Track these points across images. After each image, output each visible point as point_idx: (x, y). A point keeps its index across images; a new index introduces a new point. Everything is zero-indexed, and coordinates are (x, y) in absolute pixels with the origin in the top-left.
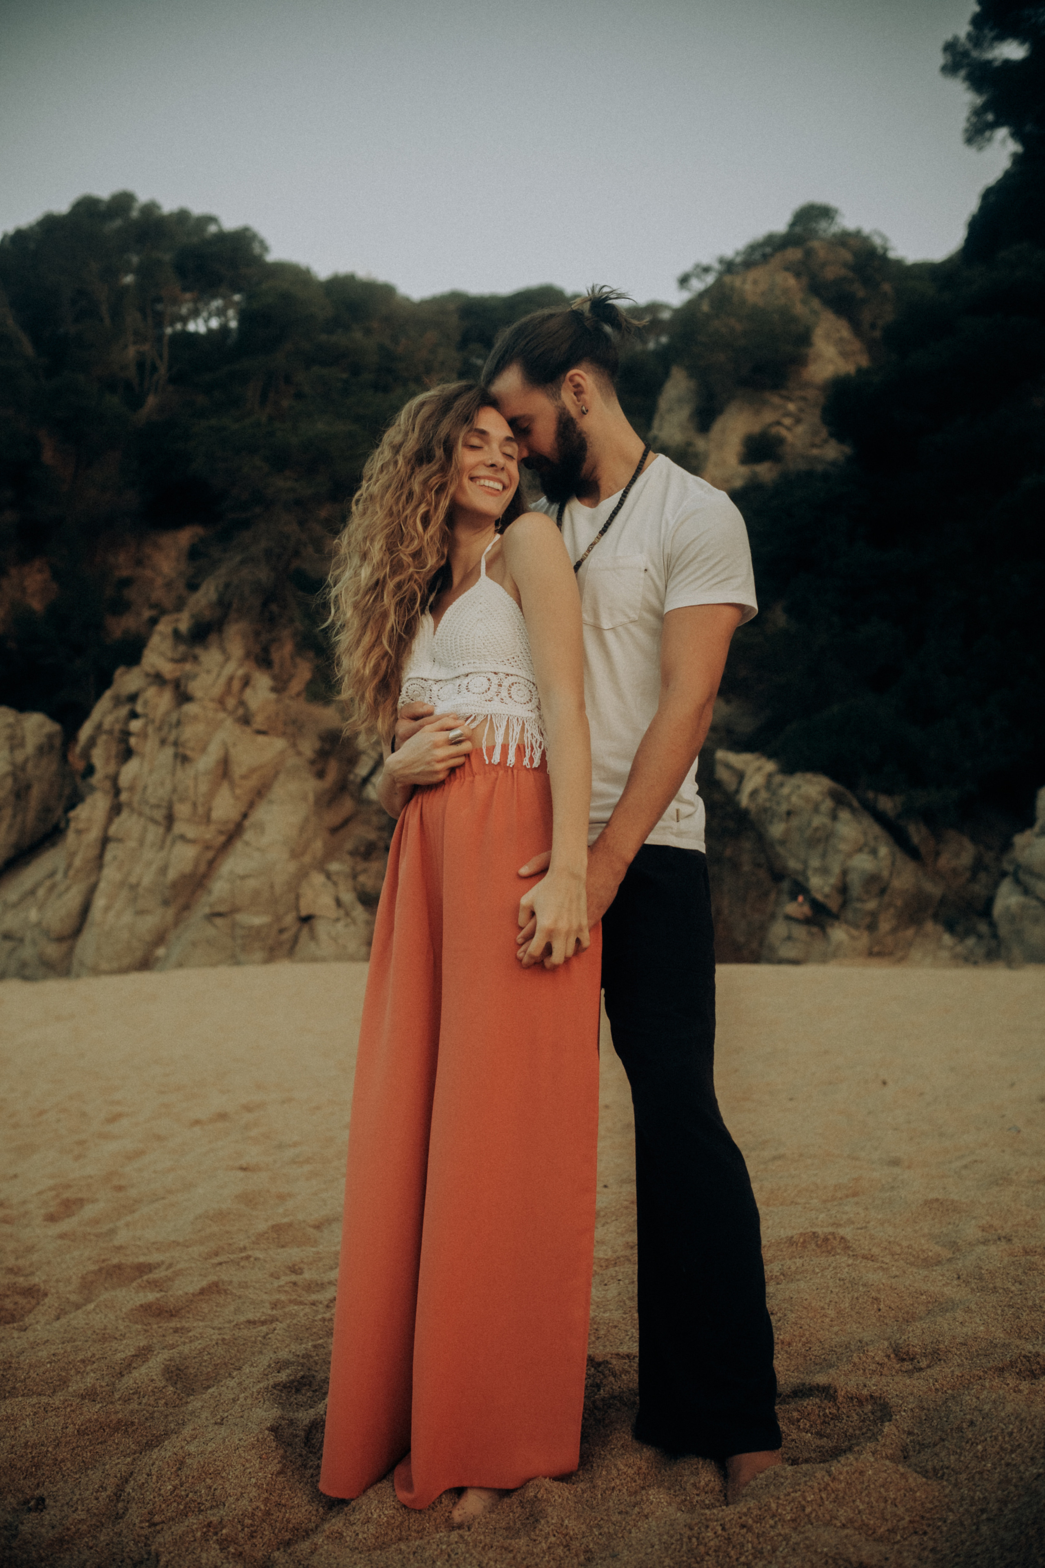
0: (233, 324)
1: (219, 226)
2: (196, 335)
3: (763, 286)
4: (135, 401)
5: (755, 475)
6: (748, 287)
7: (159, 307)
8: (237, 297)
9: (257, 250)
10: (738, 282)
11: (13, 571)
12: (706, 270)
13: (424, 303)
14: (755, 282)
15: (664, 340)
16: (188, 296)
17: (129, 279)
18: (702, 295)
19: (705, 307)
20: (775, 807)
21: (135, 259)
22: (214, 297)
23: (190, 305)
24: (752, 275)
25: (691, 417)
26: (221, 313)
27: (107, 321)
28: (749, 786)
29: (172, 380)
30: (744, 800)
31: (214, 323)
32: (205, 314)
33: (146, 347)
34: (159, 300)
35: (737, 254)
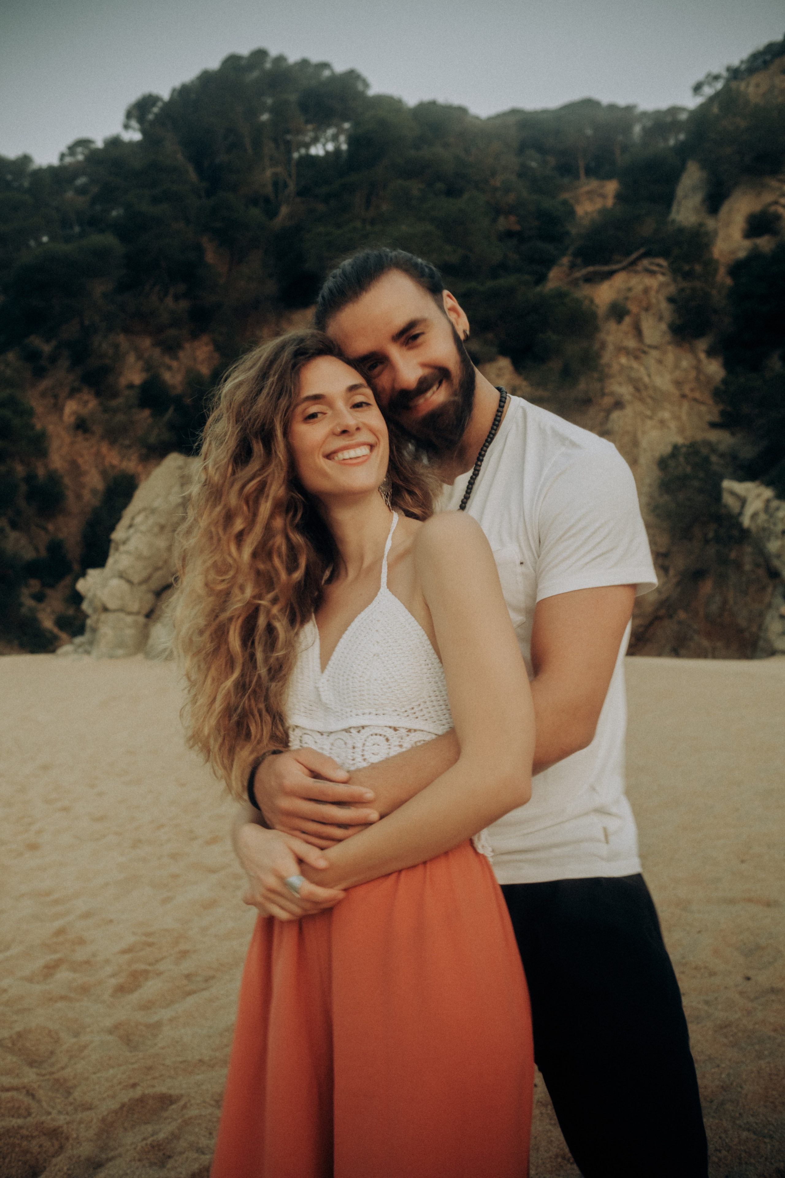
0: (344, 147)
1: (332, 70)
2: (316, 158)
3: (763, 89)
4: (272, 213)
5: (755, 248)
6: (751, 89)
7: (289, 137)
8: (347, 125)
9: (360, 87)
10: (743, 86)
11: (187, 346)
12: (716, 78)
13: (490, 119)
14: (757, 85)
15: (682, 137)
16: (310, 127)
17: (265, 117)
18: (712, 99)
19: (715, 110)
20: (772, 527)
21: (269, 101)
22: (329, 126)
23: (311, 134)
24: (755, 79)
25: (704, 201)
26: (335, 138)
27: (250, 151)
28: (749, 511)
29: (300, 194)
30: (746, 521)
31: (330, 147)
32: (323, 140)
33: (279, 169)
34: (288, 132)
35: (742, 62)
